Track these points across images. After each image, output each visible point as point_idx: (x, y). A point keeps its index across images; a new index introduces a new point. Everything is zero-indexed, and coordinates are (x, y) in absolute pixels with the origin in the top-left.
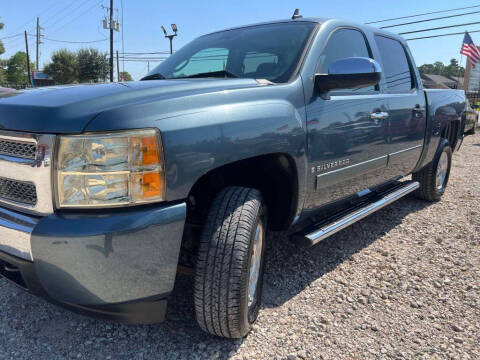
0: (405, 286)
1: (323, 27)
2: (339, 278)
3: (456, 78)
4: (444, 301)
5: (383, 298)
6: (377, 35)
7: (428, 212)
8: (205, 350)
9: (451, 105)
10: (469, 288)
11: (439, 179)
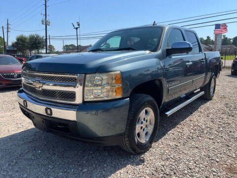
0: (205, 132)
1: (167, 28)
2: (178, 130)
3: (210, 45)
4: (222, 137)
5: (198, 136)
6: (186, 31)
7: (208, 104)
8: (134, 157)
9: (215, 58)
10: (230, 132)
11: (212, 90)
